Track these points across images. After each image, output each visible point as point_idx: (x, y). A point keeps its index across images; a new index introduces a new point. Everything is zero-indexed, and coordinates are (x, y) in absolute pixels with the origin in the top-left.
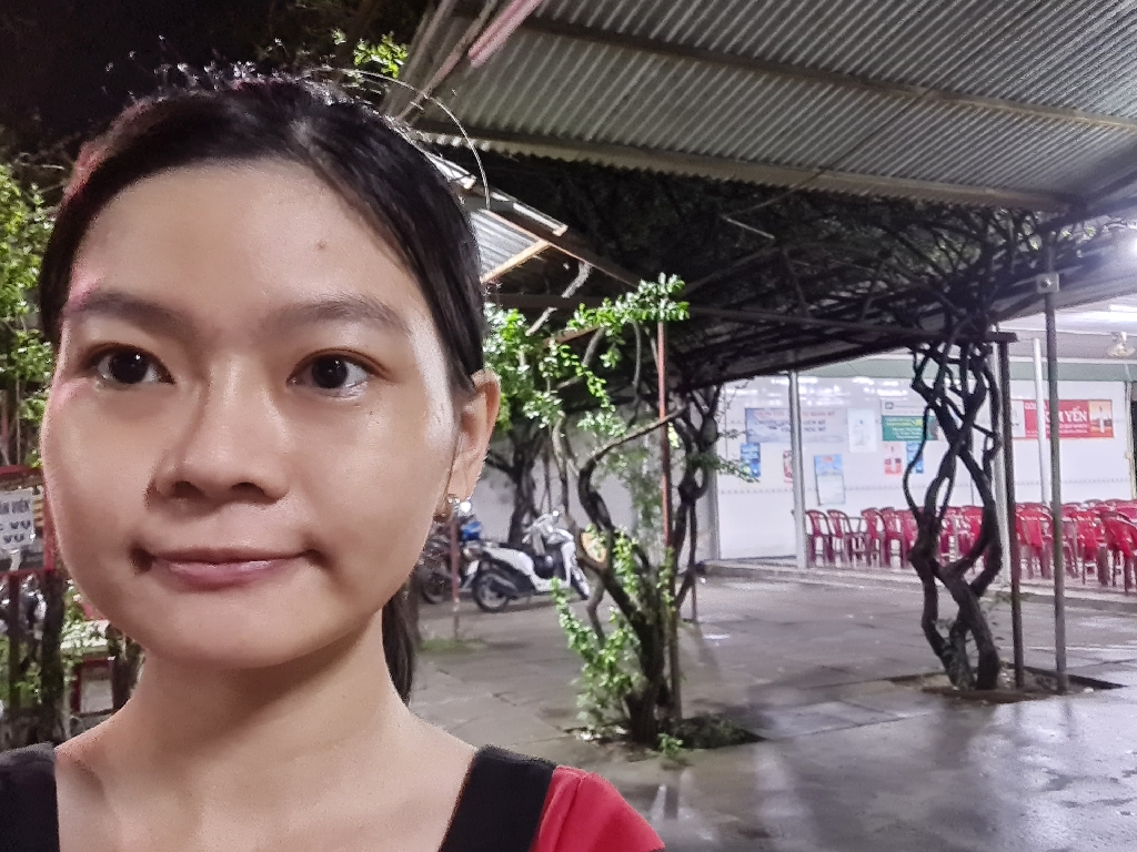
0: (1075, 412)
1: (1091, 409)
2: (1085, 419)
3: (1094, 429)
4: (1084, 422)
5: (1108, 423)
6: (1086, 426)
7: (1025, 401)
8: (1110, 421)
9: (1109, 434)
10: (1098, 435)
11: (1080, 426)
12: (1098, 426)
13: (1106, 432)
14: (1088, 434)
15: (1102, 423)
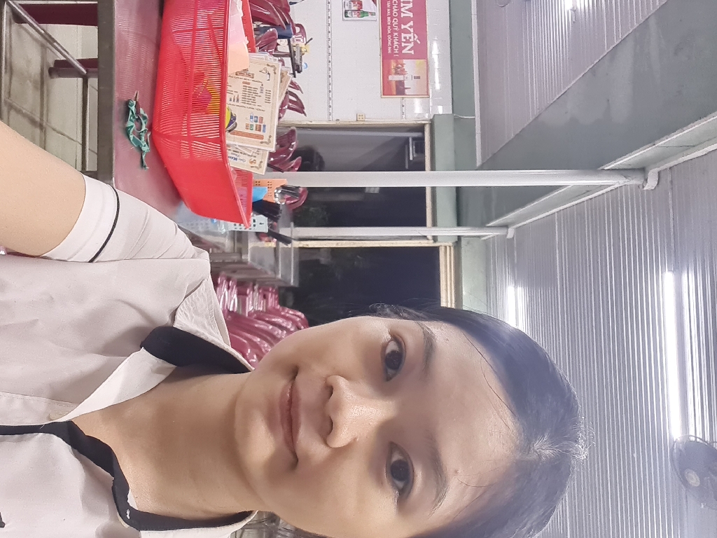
0: (412, 36)
1: (418, 61)
2: (405, 51)
3: (393, 64)
4: (401, 48)
5: (400, 89)
6: (396, 52)
8: (404, 94)
9: (387, 91)
10: (386, 72)
11: (396, 44)
12: (397, 73)
13: (389, 82)
14: (386, 56)
15: (400, 78)
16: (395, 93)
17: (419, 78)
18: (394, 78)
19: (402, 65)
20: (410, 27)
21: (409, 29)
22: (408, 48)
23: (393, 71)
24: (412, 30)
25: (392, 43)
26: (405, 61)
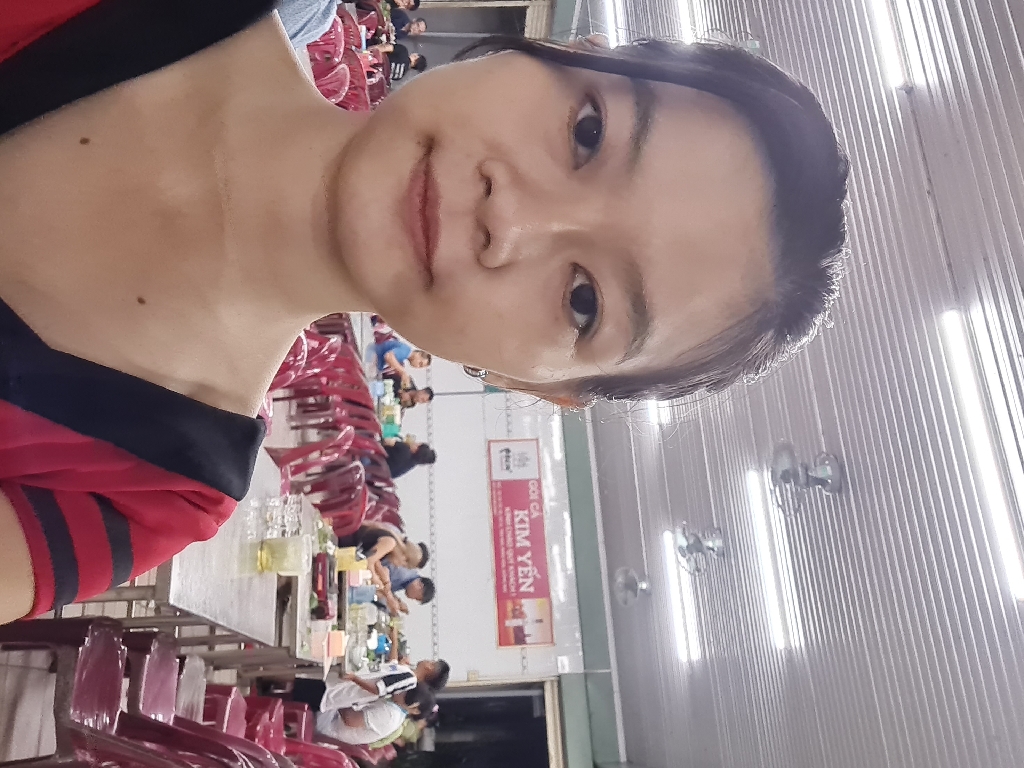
0: (531, 570)
1: (539, 601)
2: (523, 589)
3: (510, 606)
4: (518, 586)
5: (519, 637)
6: (513, 589)
7: (539, 481)
8: (525, 643)
9: (503, 640)
10: (502, 617)
11: (512, 580)
12: (515, 617)
13: (506, 628)
14: (501, 596)
15: (519, 622)
16: (513, 641)
17: (541, 621)
18: (511, 623)
19: (521, 606)
20: (528, 559)
21: (527, 561)
22: (527, 584)
23: (510, 614)
24: (530, 562)
25: (508, 579)
26: (524, 601)
